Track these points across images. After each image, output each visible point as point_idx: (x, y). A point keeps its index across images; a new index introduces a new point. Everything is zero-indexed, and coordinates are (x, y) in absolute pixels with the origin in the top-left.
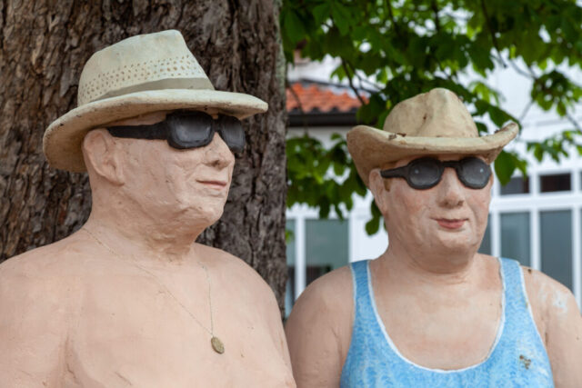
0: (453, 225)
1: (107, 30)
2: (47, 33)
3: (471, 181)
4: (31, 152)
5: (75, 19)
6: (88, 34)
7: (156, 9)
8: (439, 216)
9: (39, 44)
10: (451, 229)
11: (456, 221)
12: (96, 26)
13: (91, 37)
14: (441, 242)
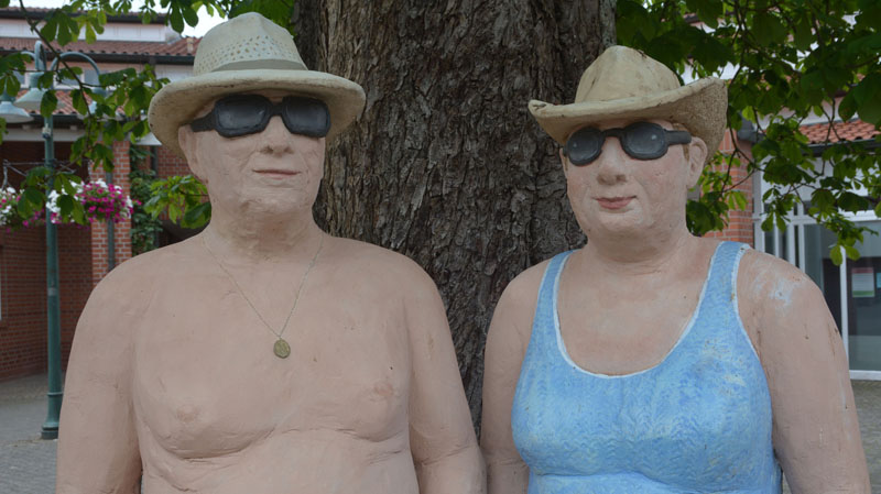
0: (614, 205)
1: (403, 45)
2: (355, 56)
3: (637, 150)
4: (354, 165)
5: (375, 40)
6: (385, 53)
7: (448, 20)
8: (598, 196)
9: (350, 67)
10: (613, 210)
11: (619, 199)
12: (392, 44)
13: (389, 54)
14: (602, 225)
